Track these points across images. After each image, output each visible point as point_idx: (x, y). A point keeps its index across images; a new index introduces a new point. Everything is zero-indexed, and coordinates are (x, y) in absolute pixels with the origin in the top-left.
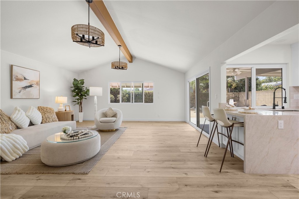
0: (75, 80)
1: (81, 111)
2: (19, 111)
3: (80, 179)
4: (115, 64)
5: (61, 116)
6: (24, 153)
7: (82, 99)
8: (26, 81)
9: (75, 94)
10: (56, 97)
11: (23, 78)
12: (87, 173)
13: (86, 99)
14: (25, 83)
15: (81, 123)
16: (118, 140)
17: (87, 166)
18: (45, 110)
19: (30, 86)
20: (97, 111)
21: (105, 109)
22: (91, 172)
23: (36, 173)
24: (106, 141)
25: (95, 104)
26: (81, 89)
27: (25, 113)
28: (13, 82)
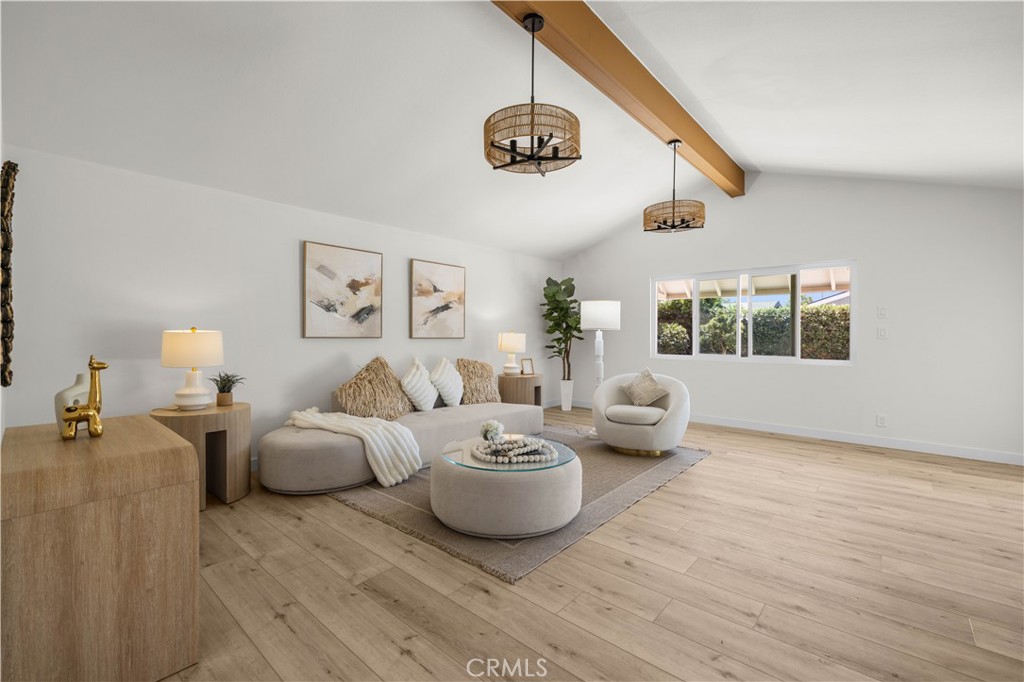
0: (550, 282)
1: (567, 377)
2: (418, 369)
3: (487, 592)
4: (655, 213)
5: (510, 389)
6: (411, 472)
7: (570, 339)
8: (437, 294)
9: (551, 323)
10: (500, 335)
11: (432, 289)
12: (512, 580)
13: (582, 339)
14: (435, 301)
15: (566, 413)
16: (657, 494)
17: (522, 557)
18: (471, 368)
19: (446, 307)
20: (604, 380)
21: (629, 377)
22: (525, 581)
23: (411, 533)
24: (612, 489)
25: (598, 356)
26: (568, 309)
27: (430, 373)
28: (414, 299)
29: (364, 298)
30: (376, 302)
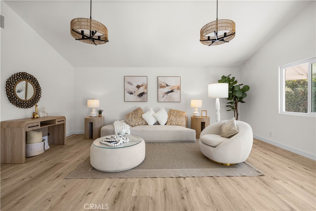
11: (166, 85)
14: (167, 89)
19: (172, 91)
25: (217, 110)
28: (159, 89)
29: (141, 90)
30: (145, 91)
